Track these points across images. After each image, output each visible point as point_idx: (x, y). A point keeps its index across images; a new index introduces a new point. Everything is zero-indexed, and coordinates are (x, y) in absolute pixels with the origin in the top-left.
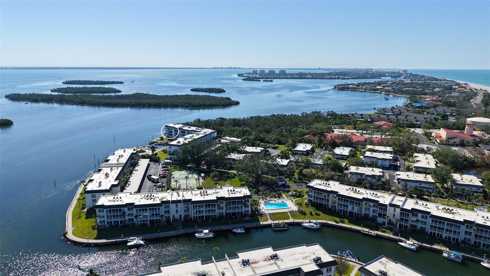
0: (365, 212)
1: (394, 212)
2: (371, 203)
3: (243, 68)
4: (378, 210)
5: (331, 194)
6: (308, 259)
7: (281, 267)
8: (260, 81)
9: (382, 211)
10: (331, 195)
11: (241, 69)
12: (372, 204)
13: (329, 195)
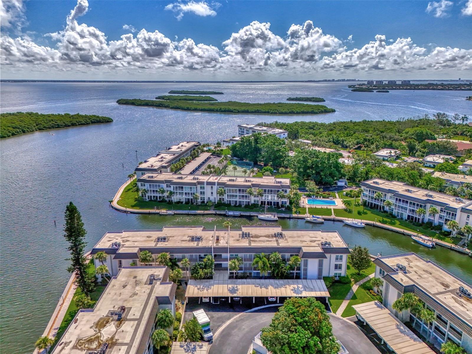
0: (429, 218)
1: (467, 220)
2: (437, 206)
3: (358, 81)
4: (445, 215)
5: (388, 193)
6: (317, 242)
7: (280, 245)
8: (373, 91)
9: (449, 217)
10: (389, 195)
11: (356, 81)
12: (438, 208)
13: (386, 194)
